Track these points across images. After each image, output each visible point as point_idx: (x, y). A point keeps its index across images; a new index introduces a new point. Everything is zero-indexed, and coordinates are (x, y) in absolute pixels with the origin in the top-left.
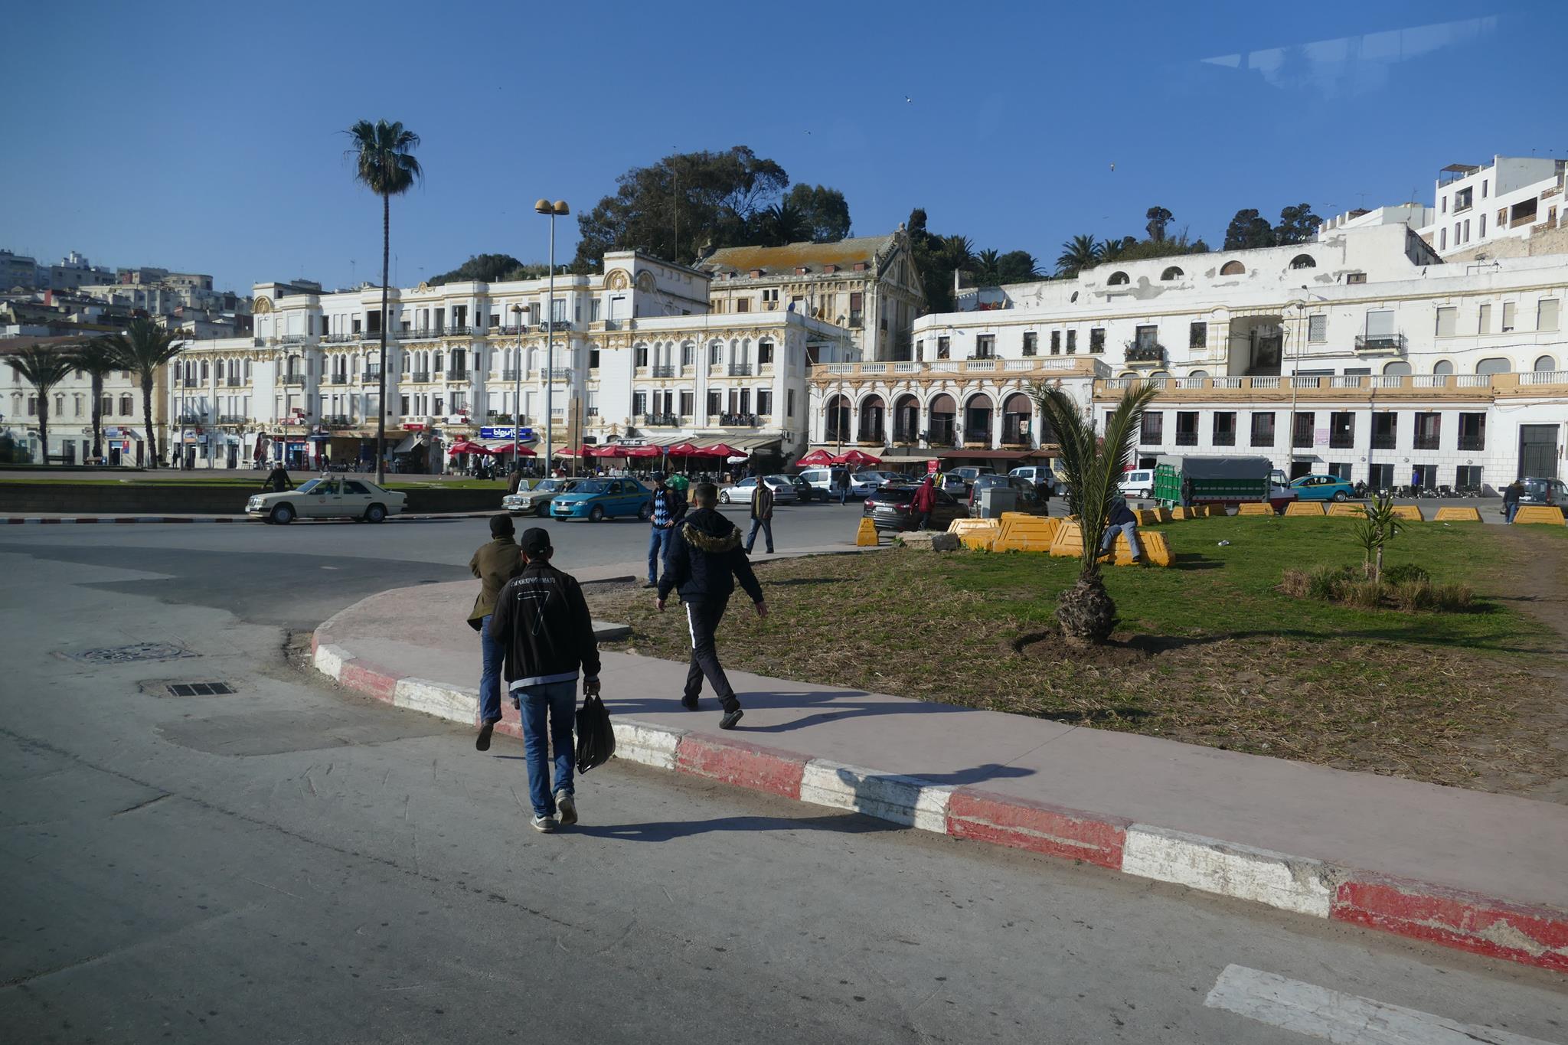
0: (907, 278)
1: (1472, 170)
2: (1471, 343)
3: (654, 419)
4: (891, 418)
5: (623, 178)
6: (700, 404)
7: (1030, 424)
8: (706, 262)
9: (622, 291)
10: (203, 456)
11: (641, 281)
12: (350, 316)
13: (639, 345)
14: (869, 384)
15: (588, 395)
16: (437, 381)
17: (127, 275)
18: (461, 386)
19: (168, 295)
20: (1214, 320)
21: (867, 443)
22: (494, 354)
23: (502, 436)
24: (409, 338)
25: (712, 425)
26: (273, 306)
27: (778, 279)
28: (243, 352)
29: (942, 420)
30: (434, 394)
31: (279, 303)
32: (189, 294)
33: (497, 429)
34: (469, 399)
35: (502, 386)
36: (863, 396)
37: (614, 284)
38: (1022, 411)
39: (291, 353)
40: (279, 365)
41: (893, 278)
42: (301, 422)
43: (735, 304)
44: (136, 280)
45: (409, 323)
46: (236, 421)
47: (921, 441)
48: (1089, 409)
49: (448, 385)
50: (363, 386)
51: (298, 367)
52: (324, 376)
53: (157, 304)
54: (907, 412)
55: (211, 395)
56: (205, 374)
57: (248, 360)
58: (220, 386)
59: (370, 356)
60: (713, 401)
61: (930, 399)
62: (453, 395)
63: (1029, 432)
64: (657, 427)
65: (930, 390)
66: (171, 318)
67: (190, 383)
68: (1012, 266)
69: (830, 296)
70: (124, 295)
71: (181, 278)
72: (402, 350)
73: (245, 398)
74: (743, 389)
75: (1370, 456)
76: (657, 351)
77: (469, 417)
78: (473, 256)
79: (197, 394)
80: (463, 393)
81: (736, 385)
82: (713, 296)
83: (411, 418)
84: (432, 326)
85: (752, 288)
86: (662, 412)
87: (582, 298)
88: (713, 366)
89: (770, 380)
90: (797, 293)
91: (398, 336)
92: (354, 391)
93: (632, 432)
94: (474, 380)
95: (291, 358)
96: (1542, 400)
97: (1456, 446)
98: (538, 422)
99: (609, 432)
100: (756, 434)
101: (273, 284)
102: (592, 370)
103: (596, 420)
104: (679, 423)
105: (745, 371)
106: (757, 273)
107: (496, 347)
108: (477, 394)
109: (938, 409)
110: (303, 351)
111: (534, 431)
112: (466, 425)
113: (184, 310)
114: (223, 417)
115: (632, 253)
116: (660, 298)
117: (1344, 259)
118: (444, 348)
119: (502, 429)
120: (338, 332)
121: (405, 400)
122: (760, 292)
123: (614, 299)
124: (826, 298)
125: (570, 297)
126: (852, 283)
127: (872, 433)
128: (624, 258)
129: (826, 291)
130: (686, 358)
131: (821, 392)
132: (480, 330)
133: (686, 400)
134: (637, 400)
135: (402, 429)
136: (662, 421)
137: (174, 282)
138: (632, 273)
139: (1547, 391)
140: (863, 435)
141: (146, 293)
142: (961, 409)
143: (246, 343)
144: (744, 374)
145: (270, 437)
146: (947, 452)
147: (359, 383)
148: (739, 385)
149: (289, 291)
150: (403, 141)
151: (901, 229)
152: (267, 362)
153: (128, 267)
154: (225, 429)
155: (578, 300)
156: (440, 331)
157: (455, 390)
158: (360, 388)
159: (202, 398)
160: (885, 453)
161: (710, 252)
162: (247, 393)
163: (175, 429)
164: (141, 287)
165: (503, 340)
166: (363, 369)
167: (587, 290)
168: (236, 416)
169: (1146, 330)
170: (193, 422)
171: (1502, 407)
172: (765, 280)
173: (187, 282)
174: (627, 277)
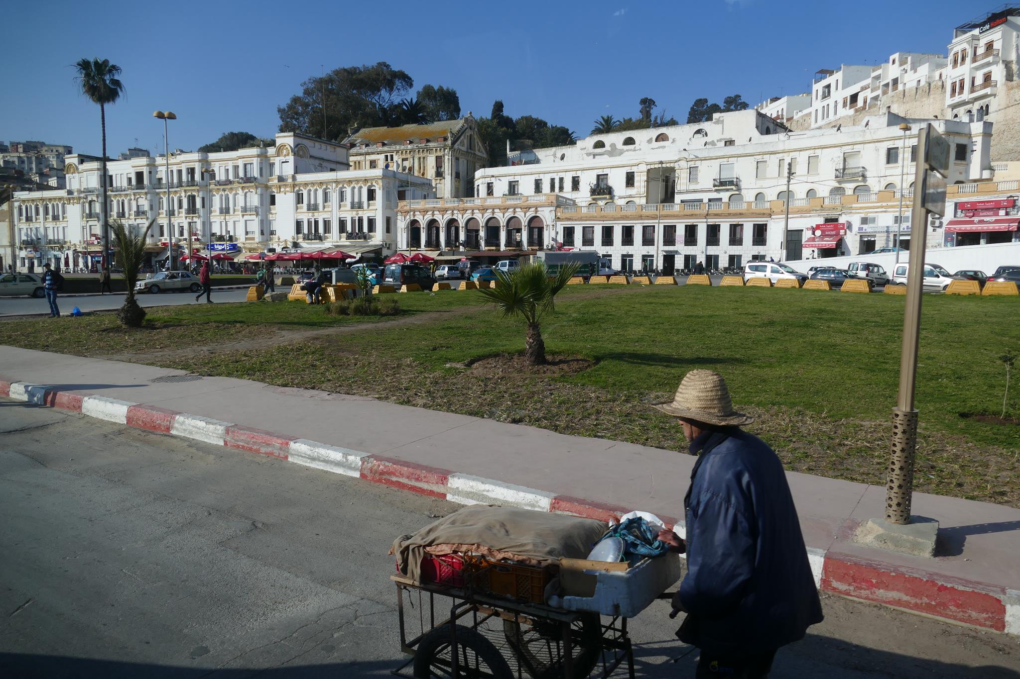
0: (475, 146)
1: (831, 73)
2: (774, 182)
3: (308, 237)
4: (444, 233)
5: (305, 83)
6: (335, 227)
7: (521, 235)
8: (353, 137)
9: (287, 157)
10: (39, 266)
11: (298, 151)
12: (125, 175)
13: (298, 191)
14: (430, 213)
15: (270, 222)
16: (180, 215)
17: (15, 146)
18: (194, 218)
19: (40, 160)
20: (639, 170)
21: (430, 249)
22: (214, 198)
23: (220, 249)
24: (162, 188)
25: (342, 240)
26: (77, 169)
27: (393, 148)
28: (60, 199)
29: (472, 233)
30: (179, 223)
31: (81, 167)
32: (55, 159)
33: (217, 245)
34: (199, 226)
35: (219, 217)
36: (427, 220)
37: (282, 153)
38: (517, 227)
39: (89, 199)
40: (83, 207)
41: (463, 146)
42: (98, 243)
43: (368, 163)
44: (21, 150)
45: (162, 179)
46: (59, 243)
47: (461, 247)
48: (553, 225)
49: (186, 217)
50: (135, 219)
51: (95, 207)
52: (112, 213)
53: (34, 166)
54: (453, 229)
55: (43, 226)
56: (37, 213)
57: (64, 204)
58: (47, 220)
59: (139, 200)
60: (342, 224)
61: (465, 221)
62: (190, 223)
63: (521, 240)
64: (310, 241)
65: (465, 216)
66: (42, 175)
67: (29, 219)
68: (556, 136)
69: (424, 158)
70: (11, 160)
71: (51, 148)
72: (158, 196)
73: (64, 228)
74: (359, 217)
75: (706, 250)
76: (309, 195)
77: (200, 237)
78: (224, 134)
79: (33, 225)
80: (195, 222)
81: (354, 214)
82: (352, 159)
83: (165, 239)
84: (175, 181)
85: (378, 154)
86: (313, 232)
87: (264, 162)
88: (341, 203)
89: (374, 211)
90: (404, 157)
91: (155, 187)
92: (130, 222)
93: (296, 245)
94: (201, 214)
95: (90, 202)
96: (795, 216)
97: (752, 243)
98: (241, 240)
99: (282, 245)
100: (367, 245)
101: (77, 155)
102: (271, 207)
103: (275, 237)
104: (323, 239)
105: (360, 206)
106: (381, 144)
107: (214, 193)
108: (204, 223)
109: (470, 227)
110: (97, 197)
111: (239, 245)
112: (198, 243)
113: (50, 170)
114: (50, 240)
115: (292, 134)
116: (312, 161)
117: (723, 131)
118: (183, 194)
119: (219, 245)
120: (119, 185)
121: (162, 227)
122: (382, 156)
123: (283, 162)
124: (422, 160)
125: (255, 161)
126: (436, 150)
127: (433, 243)
128: (287, 136)
129: (422, 155)
130: (326, 199)
131: (403, 218)
132: (204, 183)
133: (327, 224)
134: (299, 225)
135: (160, 246)
136: (313, 238)
137: (46, 151)
138: (292, 146)
139: (797, 210)
140: (429, 244)
141: (26, 159)
142: (482, 227)
143: (62, 193)
144: (359, 208)
145: (80, 252)
146: (475, 253)
147: (133, 217)
148: (357, 214)
149: (89, 159)
150: (110, 71)
151: (469, 115)
152: (76, 205)
153: (17, 140)
154: (52, 248)
155: (261, 163)
156: (180, 184)
157: (190, 221)
158: (133, 220)
159: (36, 229)
160: (440, 255)
161: (356, 131)
162: (64, 225)
163: (21, 249)
164: (22, 155)
165: (218, 189)
166: (134, 208)
167: (266, 157)
168: (58, 240)
169: (602, 177)
170: (32, 244)
171: (775, 220)
172: (386, 148)
173: (54, 151)
174: (289, 149)
